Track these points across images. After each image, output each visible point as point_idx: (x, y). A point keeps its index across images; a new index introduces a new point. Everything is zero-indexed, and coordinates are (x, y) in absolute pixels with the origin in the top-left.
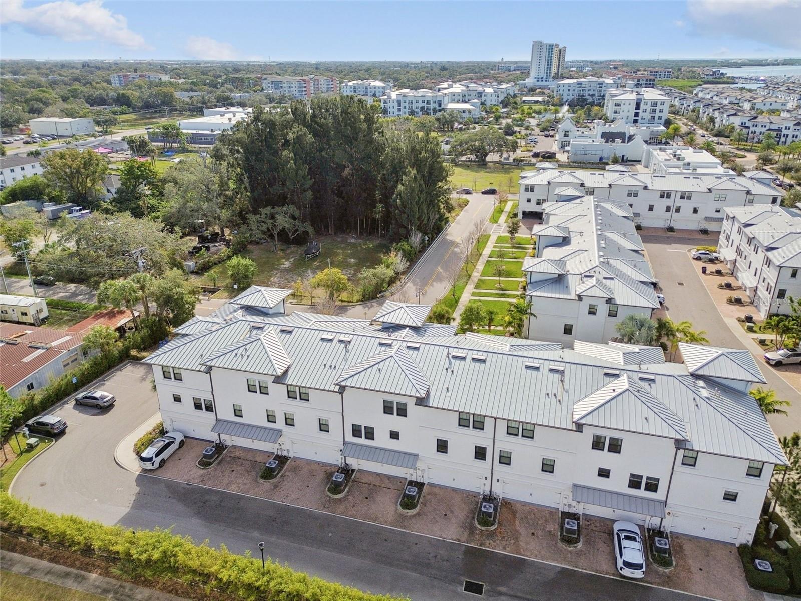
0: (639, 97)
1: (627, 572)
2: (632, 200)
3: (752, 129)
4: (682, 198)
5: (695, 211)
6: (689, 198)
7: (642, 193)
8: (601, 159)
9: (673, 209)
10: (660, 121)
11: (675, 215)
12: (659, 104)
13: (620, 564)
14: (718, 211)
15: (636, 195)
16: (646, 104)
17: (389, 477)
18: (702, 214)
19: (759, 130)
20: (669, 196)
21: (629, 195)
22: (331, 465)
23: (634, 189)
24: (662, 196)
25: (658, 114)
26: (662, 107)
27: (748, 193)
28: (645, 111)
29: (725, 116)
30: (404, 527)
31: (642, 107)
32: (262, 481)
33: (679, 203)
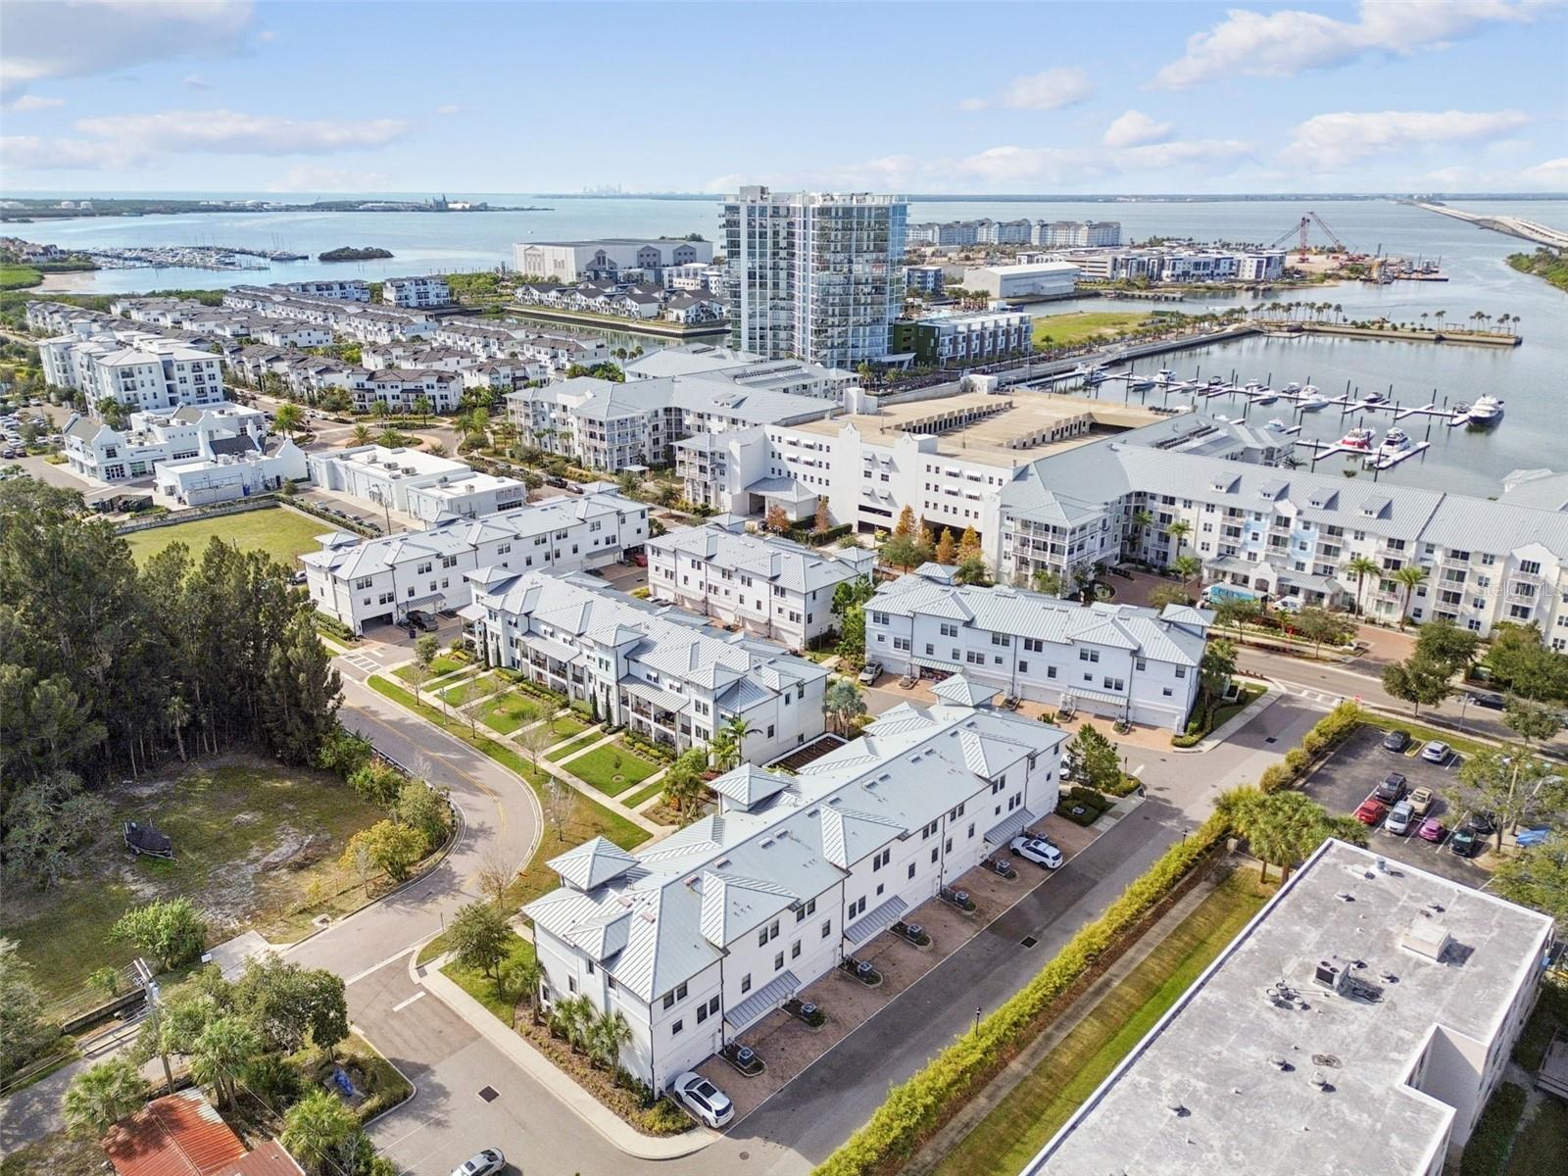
0: (167, 358)
1: (1058, 863)
2: (505, 558)
3: (379, 392)
4: (558, 538)
5: (575, 550)
6: (565, 536)
7: (514, 544)
8: (246, 491)
9: (552, 556)
10: (215, 395)
11: (556, 561)
12: (204, 366)
13: (1049, 862)
14: (596, 543)
15: (508, 550)
16: (181, 368)
17: (876, 940)
18: (582, 552)
19: (389, 393)
20: (544, 541)
21: (501, 552)
22: (830, 972)
23: (503, 542)
24: (537, 543)
25: (208, 384)
26: (211, 371)
27: (619, 513)
28: (183, 381)
29: (312, 373)
30: (945, 955)
31: (177, 374)
32: (820, 1029)
33: (558, 545)
